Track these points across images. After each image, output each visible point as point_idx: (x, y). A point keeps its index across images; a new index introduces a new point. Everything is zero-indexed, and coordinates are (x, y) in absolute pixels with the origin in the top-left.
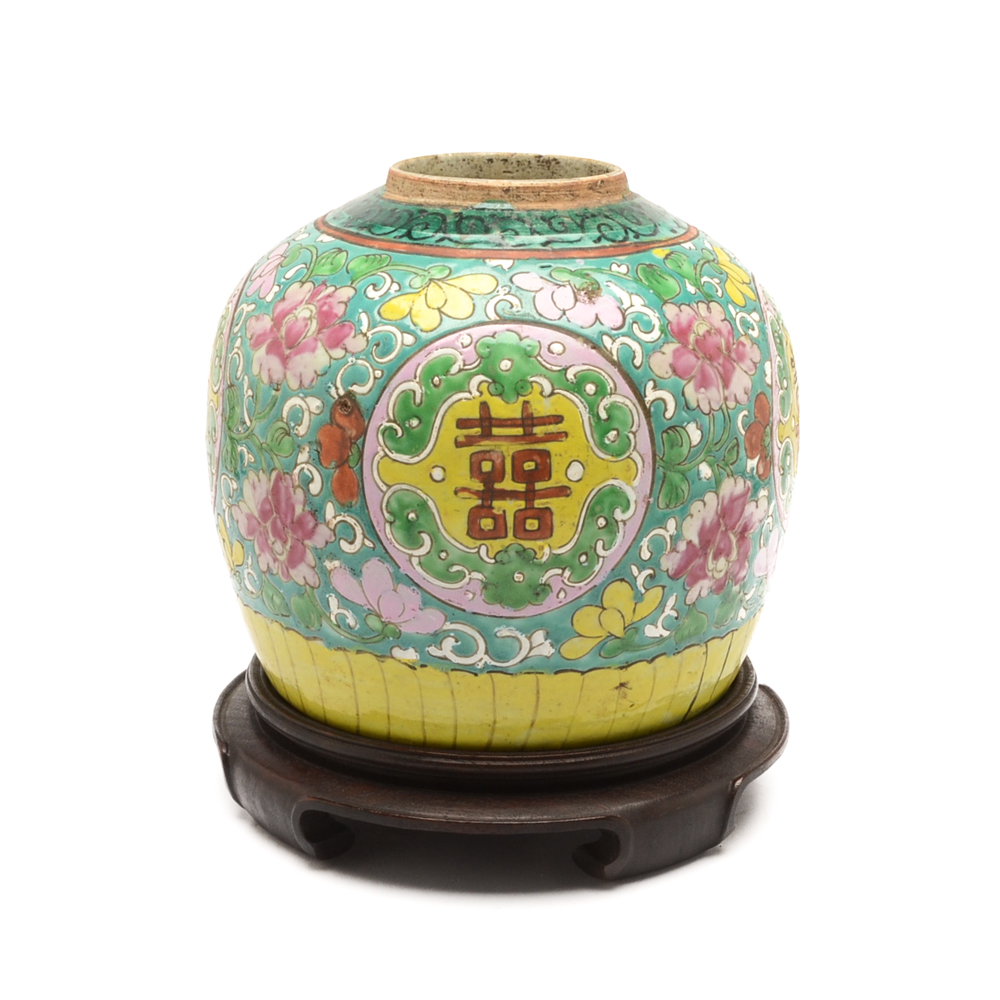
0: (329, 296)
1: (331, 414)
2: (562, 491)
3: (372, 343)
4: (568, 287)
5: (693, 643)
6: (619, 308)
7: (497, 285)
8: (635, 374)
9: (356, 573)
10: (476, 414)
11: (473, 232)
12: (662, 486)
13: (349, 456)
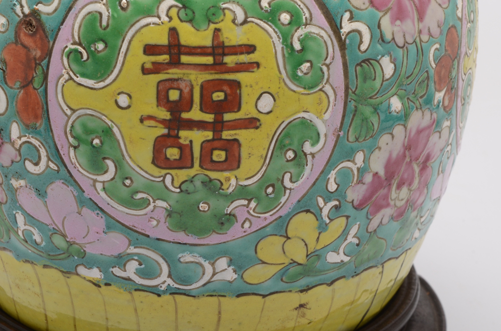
1: (16, 33)
2: (252, 123)
5: (371, 265)
8: (333, 5)
9: (41, 193)
12: (353, 119)
13: (33, 78)
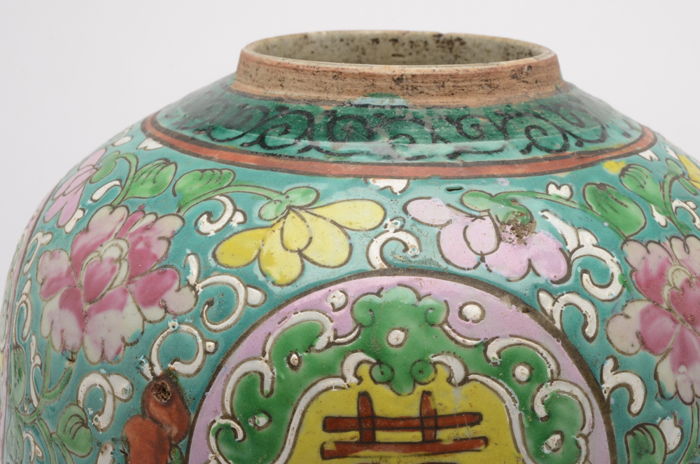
0: (147, 228)
1: (143, 401)
3: (202, 301)
4: (488, 218)
6: (561, 250)
7: (384, 218)
8: (589, 350)
10: (351, 410)
11: (350, 138)
